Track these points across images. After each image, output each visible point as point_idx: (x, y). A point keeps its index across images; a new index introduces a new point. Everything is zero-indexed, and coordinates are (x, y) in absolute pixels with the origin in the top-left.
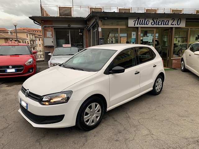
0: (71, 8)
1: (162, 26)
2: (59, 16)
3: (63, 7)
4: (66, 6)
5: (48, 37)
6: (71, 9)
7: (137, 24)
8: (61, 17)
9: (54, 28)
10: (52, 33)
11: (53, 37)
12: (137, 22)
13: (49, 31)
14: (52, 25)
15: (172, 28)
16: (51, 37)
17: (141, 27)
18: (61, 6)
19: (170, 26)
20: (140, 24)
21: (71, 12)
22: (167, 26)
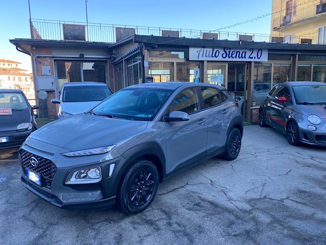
0: (84, 26)
1: (238, 59)
2: (63, 39)
3: (71, 25)
4: (75, 24)
5: (44, 75)
6: (84, 29)
7: (202, 56)
8: (67, 41)
9: (54, 60)
10: (52, 68)
11: (53, 74)
12: (201, 52)
13: (46, 65)
14: (51, 54)
15: (250, 62)
16: (50, 74)
17: (208, 61)
18: (66, 23)
19: (247, 59)
20: (206, 57)
21: (84, 34)
22: (244, 60)
